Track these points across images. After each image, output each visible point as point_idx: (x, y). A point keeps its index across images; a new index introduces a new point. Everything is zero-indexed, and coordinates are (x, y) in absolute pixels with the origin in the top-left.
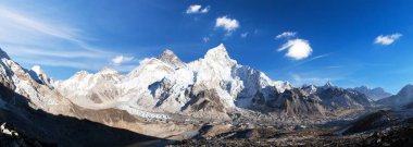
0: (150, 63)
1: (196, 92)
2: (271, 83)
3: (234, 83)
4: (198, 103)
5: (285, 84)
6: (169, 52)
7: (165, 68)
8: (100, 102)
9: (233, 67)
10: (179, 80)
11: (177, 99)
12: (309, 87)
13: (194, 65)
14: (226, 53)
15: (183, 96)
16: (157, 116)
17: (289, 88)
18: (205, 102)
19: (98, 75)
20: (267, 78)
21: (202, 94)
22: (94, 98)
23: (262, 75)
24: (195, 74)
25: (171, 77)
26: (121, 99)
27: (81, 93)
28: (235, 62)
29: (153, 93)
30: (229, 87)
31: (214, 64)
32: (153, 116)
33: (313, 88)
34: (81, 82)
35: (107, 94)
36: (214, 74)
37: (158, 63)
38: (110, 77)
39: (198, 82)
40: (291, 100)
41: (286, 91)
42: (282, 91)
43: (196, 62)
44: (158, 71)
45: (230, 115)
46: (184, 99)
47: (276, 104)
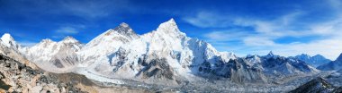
0: (108, 34)
1: (148, 61)
2: (217, 53)
3: (183, 53)
4: (150, 71)
5: (230, 54)
6: (125, 25)
7: (121, 39)
8: (62, 66)
9: (183, 39)
10: (133, 49)
11: (131, 67)
12: (253, 57)
13: (147, 37)
14: (176, 27)
15: (136, 63)
16: (113, 81)
17: (234, 58)
18: (157, 69)
19: (61, 43)
20: (214, 49)
21: (154, 62)
22: (57, 63)
23: (209, 46)
24: (148, 44)
25: (126, 47)
26: (80, 65)
27: (45, 58)
28: (184, 34)
29: (110, 61)
30: (179, 56)
31: (166, 36)
32: (109, 81)
33: (256, 58)
34: (46, 49)
35: (68, 60)
36: (165, 45)
37: (114, 34)
38: (71, 45)
39: (150, 52)
40: (235, 68)
41: (231, 61)
42: (227, 61)
43: (149, 34)
44: (114, 42)
45: (179, 82)
46: (137, 67)
47: (221, 72)
